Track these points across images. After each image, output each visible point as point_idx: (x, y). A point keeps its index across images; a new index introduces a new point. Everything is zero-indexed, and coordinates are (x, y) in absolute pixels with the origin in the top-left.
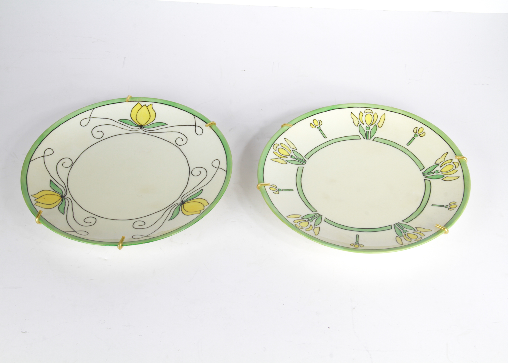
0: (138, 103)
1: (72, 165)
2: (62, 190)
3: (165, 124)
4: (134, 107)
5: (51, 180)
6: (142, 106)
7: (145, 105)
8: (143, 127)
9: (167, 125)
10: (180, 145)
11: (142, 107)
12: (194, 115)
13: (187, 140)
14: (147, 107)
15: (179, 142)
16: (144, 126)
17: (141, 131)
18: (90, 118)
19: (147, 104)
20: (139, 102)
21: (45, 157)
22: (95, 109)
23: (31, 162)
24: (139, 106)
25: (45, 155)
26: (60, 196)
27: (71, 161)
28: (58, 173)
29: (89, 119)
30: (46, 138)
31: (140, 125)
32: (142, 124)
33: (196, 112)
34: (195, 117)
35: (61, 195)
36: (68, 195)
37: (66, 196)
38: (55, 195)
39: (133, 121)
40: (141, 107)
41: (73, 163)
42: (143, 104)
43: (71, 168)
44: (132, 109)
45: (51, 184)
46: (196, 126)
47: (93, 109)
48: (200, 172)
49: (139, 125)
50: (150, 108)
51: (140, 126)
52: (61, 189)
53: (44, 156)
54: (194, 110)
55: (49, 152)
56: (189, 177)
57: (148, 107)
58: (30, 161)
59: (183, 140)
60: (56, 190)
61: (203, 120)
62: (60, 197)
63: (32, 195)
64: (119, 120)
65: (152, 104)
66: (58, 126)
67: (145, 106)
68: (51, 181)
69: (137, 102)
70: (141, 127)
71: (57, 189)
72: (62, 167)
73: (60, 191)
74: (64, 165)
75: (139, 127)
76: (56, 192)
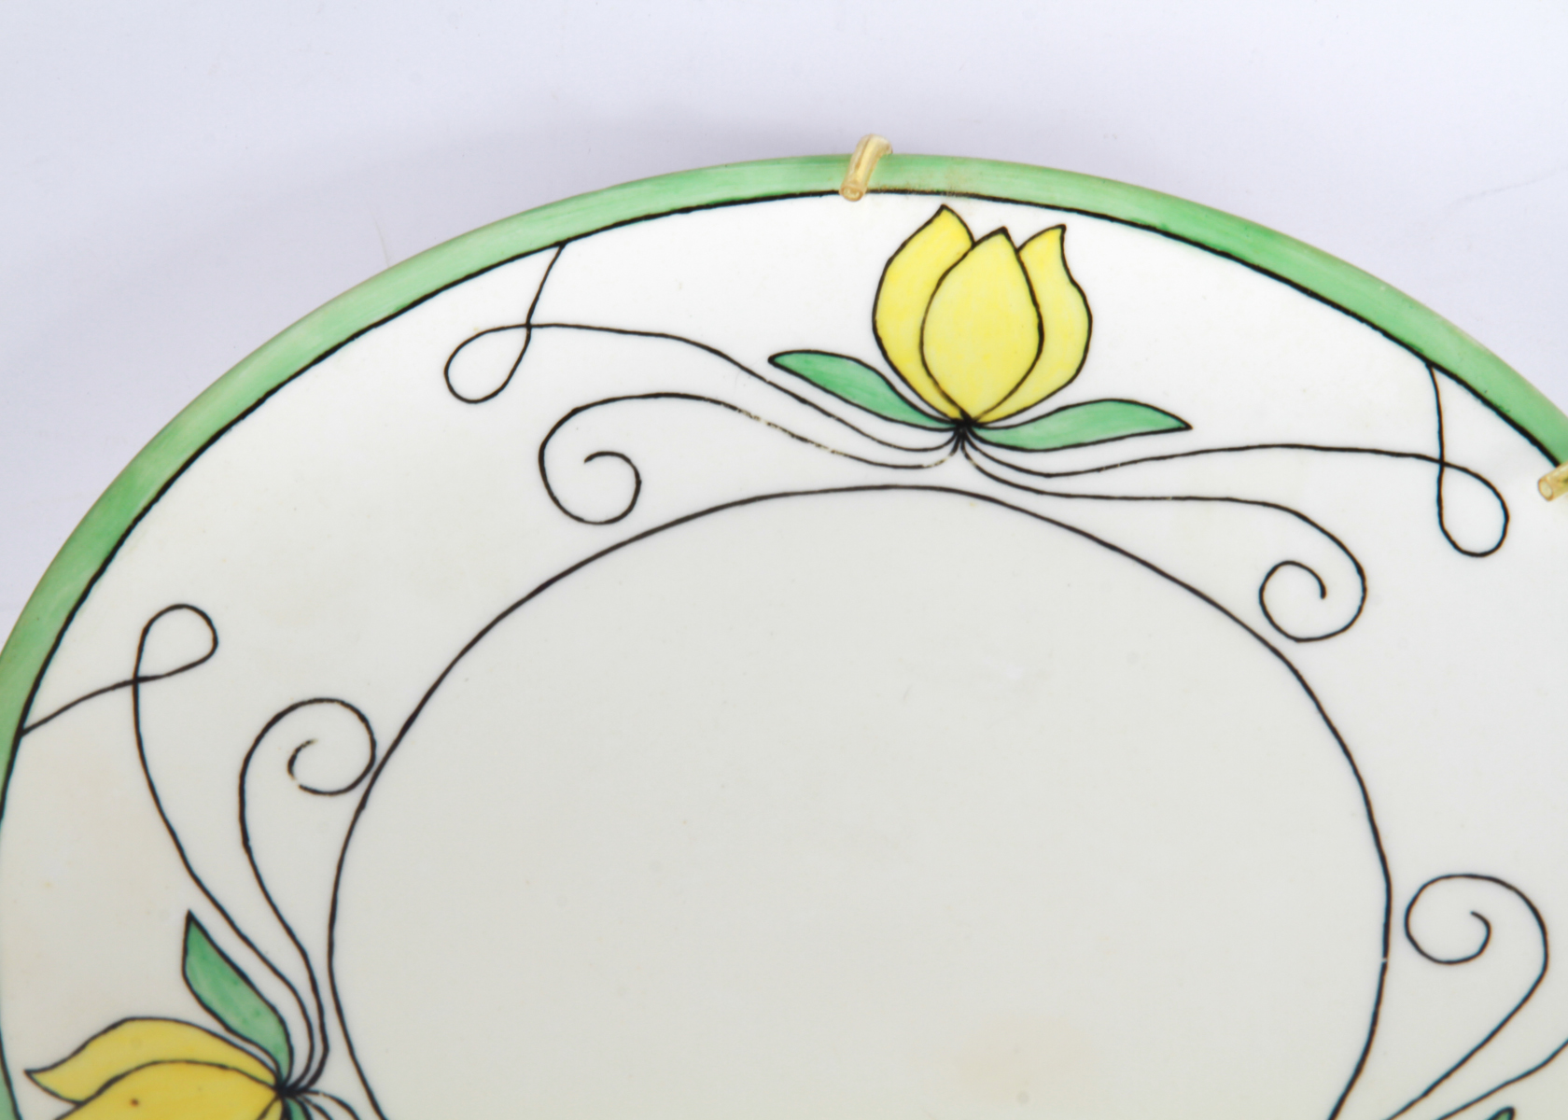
0: (943, 208)
1: (374, 769)
2: (282, 1022)
3: (1173, 423)
4: (904, 245)
5: (191, 919)
6: (977, 236)
7: (1003, 231)
8: (981, 433)
9: (1186, 427)
10: (1298, 640)
11: (975, 244)
12: (1431, 365)
13: (1364, 590)
14: (1017, 251)
15: (1291, 598)
16: (983, 426)
17: (957, 470)
18: (528, 326)
19: (1022, 222)
20: (955, 203)
21: (145, 688)
22: (570, 247)
23: (27, 742)
24: (946, 238)
25: (144, 671)
26: (270, 1079)
27: (361, 727)
28: (253, 843)
29: (523, 332)
30: (156, 508)
31: (954, 413)
32: (974, 411)
33: (1452, 330)
34: (1440, 377)
35: (276, 1073)
36: (337, 1079)
37: (320, 1085)
38: (223, 1067)
39: (892, 378)
40: (967, 244)
41: (381, 753)
42: (983, 217)
43: (362, 805)
44: (890, 261)
45: (192, 959)
46: (1442, 463)
47: (561, 245)
48: (1480, 931)
49: (943, 418)
50: (1042, 257)
51: (954, 421)
52: (273, 1009)
53: (136, 681)
54: (1431, 313)
55: (179, 639)
56: (1384, 968)
57: (1025, 254)
58: (21, 732)
59: (1323, 593)
60: (234, 1021)
61: (1514, 414)
62: (266, 1095)
63: (30, 1073)
64: (772, 360)
65: (1063, 228)
66: (260, 402)
67: (1000, 239)
68: (194, 932)
69: (932, 204)
70: (964, 430)
71: (241, 1011)
72: (289, 786)
73: (266, 1032)
74: (308, 769)
75: (948, 436)
76: (231, 1035)
